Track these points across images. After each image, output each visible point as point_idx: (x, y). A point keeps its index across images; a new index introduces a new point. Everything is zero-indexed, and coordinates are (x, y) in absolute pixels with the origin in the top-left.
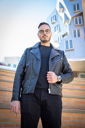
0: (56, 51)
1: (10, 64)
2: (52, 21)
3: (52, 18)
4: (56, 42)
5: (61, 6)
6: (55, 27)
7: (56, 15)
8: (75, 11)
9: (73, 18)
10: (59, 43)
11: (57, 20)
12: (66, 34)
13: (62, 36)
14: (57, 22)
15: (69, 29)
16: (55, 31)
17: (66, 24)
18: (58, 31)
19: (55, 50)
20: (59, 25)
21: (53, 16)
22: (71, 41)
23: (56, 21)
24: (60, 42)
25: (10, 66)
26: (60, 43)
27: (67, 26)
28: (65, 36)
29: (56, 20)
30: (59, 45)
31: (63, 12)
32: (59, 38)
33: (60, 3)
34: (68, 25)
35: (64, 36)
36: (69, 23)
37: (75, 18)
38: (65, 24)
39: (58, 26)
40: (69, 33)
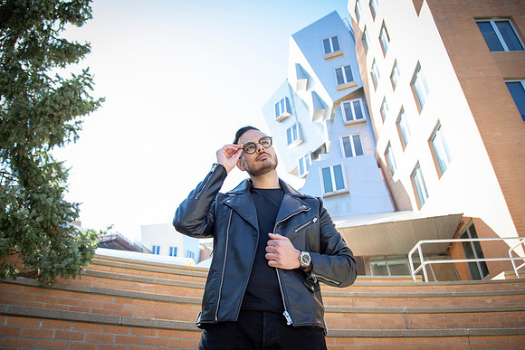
0: (297, 201)
2: (277, 114)
3: (277, 105)
4: (293, 173)
5: (302, 73)
6: (289, 131)
7: (289, 96)
8: (342, 86)
9: (337, 104)
10: (304, 175)
11: (293, 111)
12: (323, 150)
13: (310, 156)
14: (294, 117)
15: (330, 133)
16: (289, 142)
17: (320, 119)
18: (298, 141)
19: (295, 196)
20: (299, 124)
21: (281, 99)
22: (338, 168)
23: (289, 114)
24: (306, 172)
26: (305, 177)
27: (323, 126)
28: (319, 156)
29: (289, 110)
30: (304, 180)
31: (307, 88)
32: (301, 161)
33: (299, 66)
34: (325, 123)
35: (315, 155)
36: (329, 118)
37: (344, 104)
38: (317, 121)
39: (297, 127)
40: (331, 146)
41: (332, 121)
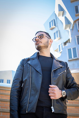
1: (3, 80)
2: (50, 27)
3: (50, 23)
5: (61, 9)
6: (55, 34)
7: (55, 19)
8: (77, 14)
9: (75, 22)
11: (57, 25)
12: (69, 41)
13: (63, 44)
14: (57, 28)
15: (72, 34)
16: (55, 38)
17: (68, 29)
18: (59, 38)
19: (57, 61)
20: (59, 30)
21: (52, 20)
22: (74, 49)
23: (55, 27)
25: (3, 82)
28: (67, 44)
31: (63, 15)
32: (59, 46)
33: (59, 5)
34: (70, 30)
35: (65, 43)
36: (71, 28)
38: (66, 30)
39: (58, 32)
40: (72, 40)
41: (73, 29)
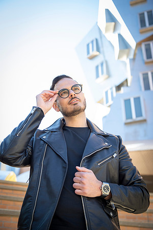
4: (100, 102)
5: (110, 17)
8: (144, 29)
9: (139, 45)
10: (109, 104)
14: (102, 56)
15: (132, 70)
16: (97, 76)
17: (124, 58)
18: (105, 76)
19: (99, 135)
20: (106, 62)
23: (98, 53)
27: (126, 64)
29: (98, 50)
37: (146, 45)
38: (121, 60)
